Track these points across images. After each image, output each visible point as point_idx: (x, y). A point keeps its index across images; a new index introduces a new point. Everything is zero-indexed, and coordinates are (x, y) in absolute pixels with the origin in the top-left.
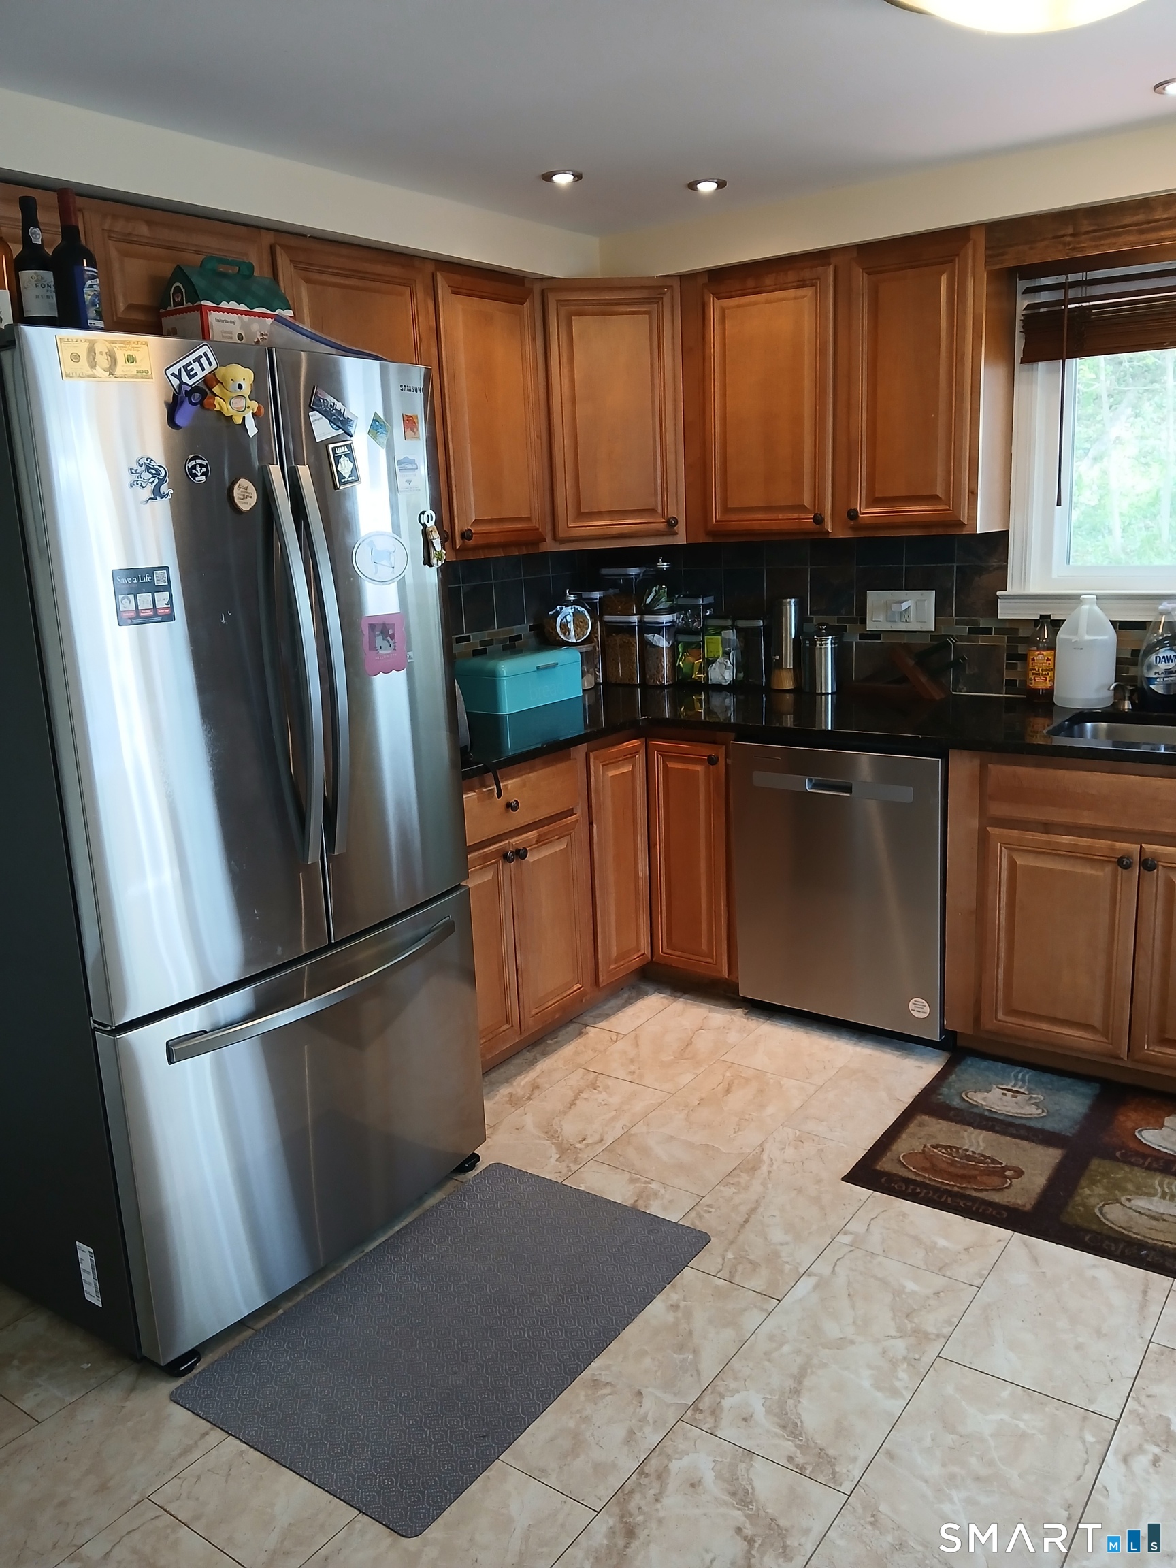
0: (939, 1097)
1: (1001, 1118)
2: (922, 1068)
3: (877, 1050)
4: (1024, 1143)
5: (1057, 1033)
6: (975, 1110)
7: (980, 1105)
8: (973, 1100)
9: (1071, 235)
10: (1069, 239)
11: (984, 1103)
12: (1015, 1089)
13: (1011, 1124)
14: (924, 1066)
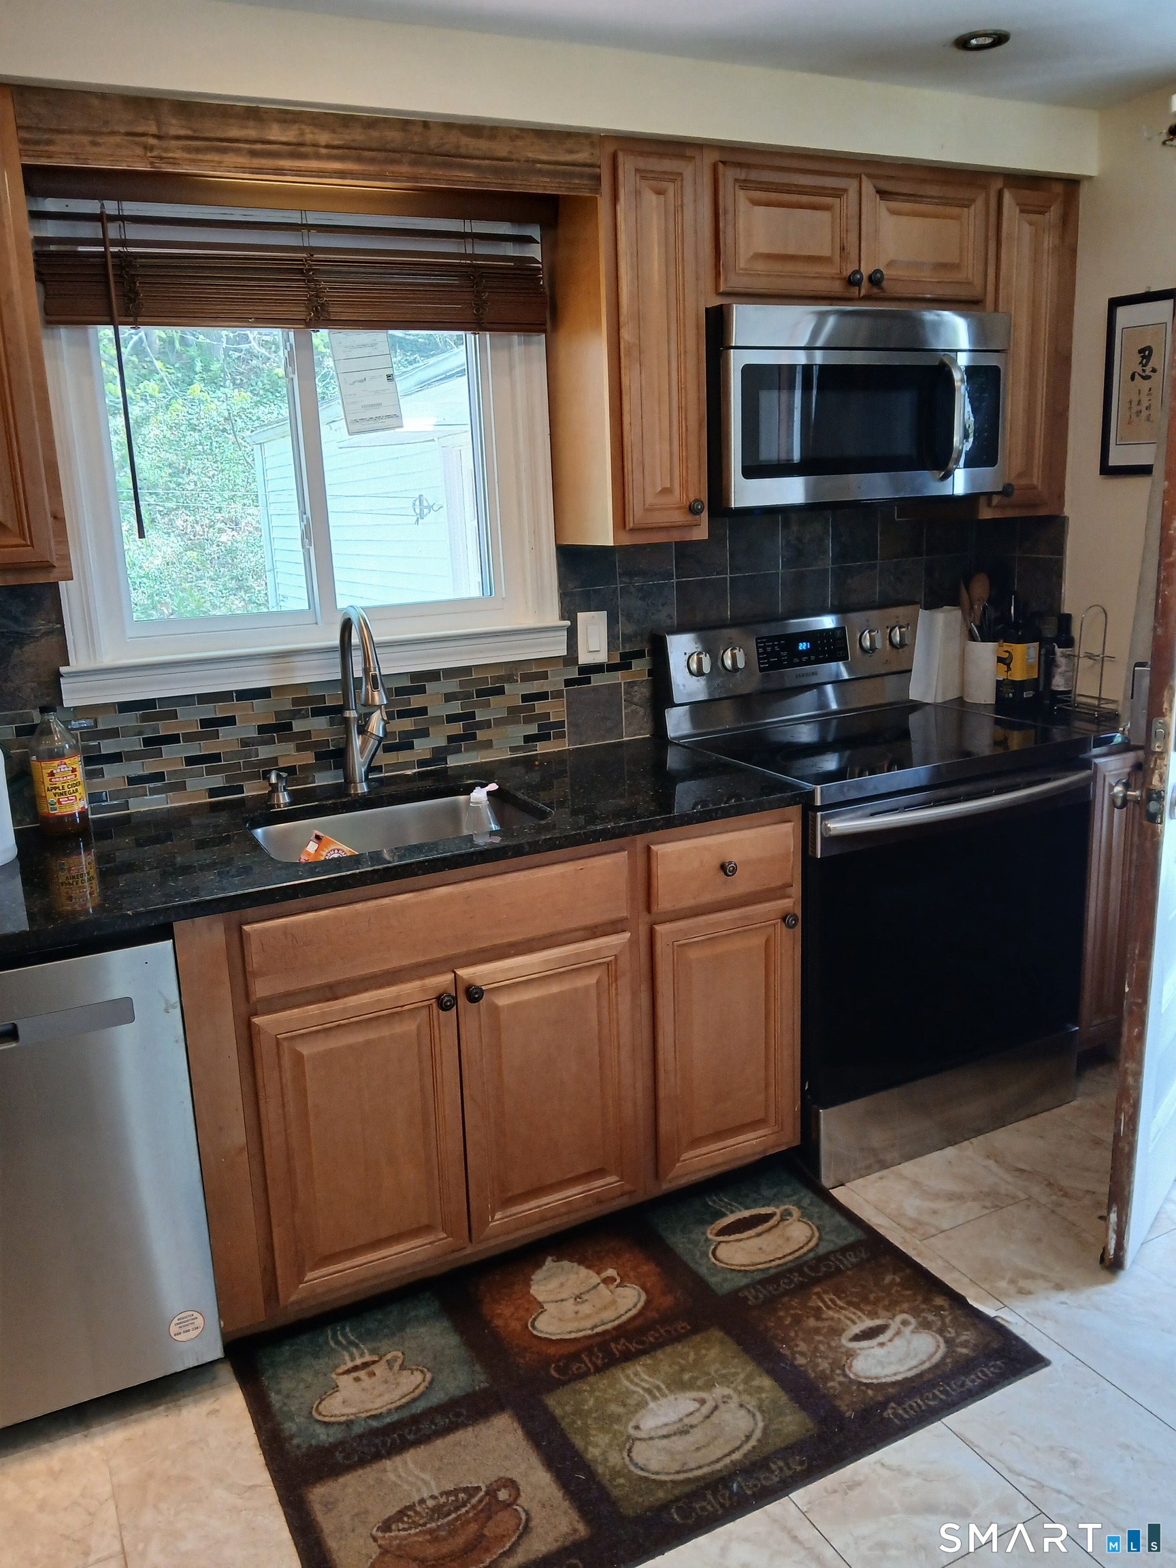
0: (295, 1442)
1: (396, 1417)
2: (217, 1411)
3: (126, 1424)
4: (459, 1435)
5: (384, 1258)
6: (357, 1430)
7: (352, 1417)
8: (336, 1416)
9: (154, 136)
10: (152, 141)
11: (354, 1410)
12: (359, 1362)
13: (415, 1420)
14: (216, 1406)
